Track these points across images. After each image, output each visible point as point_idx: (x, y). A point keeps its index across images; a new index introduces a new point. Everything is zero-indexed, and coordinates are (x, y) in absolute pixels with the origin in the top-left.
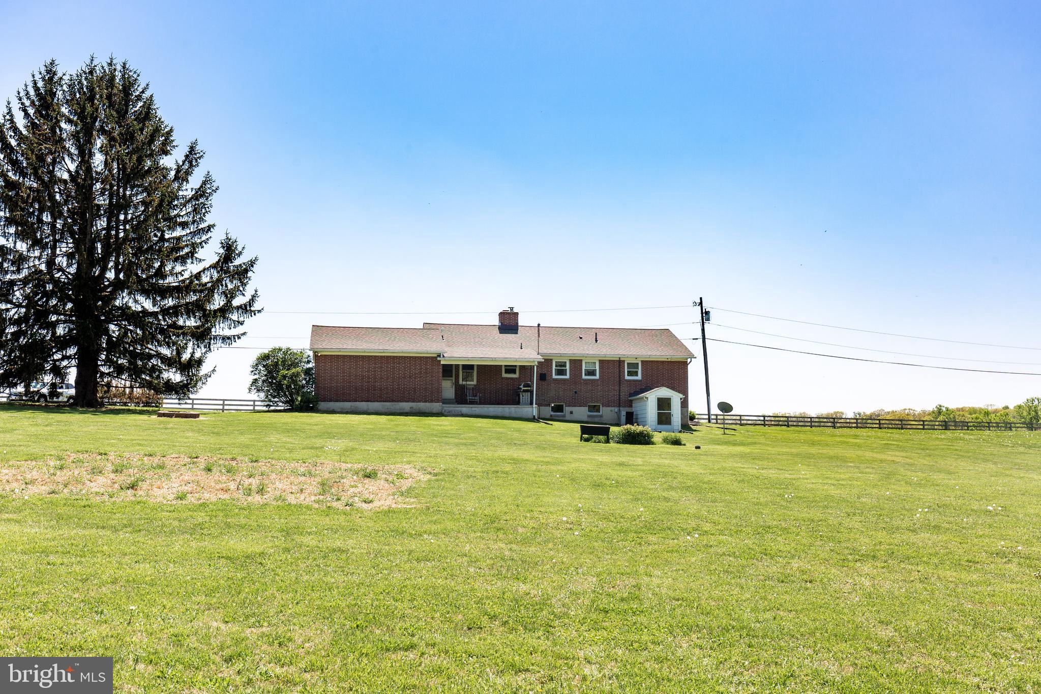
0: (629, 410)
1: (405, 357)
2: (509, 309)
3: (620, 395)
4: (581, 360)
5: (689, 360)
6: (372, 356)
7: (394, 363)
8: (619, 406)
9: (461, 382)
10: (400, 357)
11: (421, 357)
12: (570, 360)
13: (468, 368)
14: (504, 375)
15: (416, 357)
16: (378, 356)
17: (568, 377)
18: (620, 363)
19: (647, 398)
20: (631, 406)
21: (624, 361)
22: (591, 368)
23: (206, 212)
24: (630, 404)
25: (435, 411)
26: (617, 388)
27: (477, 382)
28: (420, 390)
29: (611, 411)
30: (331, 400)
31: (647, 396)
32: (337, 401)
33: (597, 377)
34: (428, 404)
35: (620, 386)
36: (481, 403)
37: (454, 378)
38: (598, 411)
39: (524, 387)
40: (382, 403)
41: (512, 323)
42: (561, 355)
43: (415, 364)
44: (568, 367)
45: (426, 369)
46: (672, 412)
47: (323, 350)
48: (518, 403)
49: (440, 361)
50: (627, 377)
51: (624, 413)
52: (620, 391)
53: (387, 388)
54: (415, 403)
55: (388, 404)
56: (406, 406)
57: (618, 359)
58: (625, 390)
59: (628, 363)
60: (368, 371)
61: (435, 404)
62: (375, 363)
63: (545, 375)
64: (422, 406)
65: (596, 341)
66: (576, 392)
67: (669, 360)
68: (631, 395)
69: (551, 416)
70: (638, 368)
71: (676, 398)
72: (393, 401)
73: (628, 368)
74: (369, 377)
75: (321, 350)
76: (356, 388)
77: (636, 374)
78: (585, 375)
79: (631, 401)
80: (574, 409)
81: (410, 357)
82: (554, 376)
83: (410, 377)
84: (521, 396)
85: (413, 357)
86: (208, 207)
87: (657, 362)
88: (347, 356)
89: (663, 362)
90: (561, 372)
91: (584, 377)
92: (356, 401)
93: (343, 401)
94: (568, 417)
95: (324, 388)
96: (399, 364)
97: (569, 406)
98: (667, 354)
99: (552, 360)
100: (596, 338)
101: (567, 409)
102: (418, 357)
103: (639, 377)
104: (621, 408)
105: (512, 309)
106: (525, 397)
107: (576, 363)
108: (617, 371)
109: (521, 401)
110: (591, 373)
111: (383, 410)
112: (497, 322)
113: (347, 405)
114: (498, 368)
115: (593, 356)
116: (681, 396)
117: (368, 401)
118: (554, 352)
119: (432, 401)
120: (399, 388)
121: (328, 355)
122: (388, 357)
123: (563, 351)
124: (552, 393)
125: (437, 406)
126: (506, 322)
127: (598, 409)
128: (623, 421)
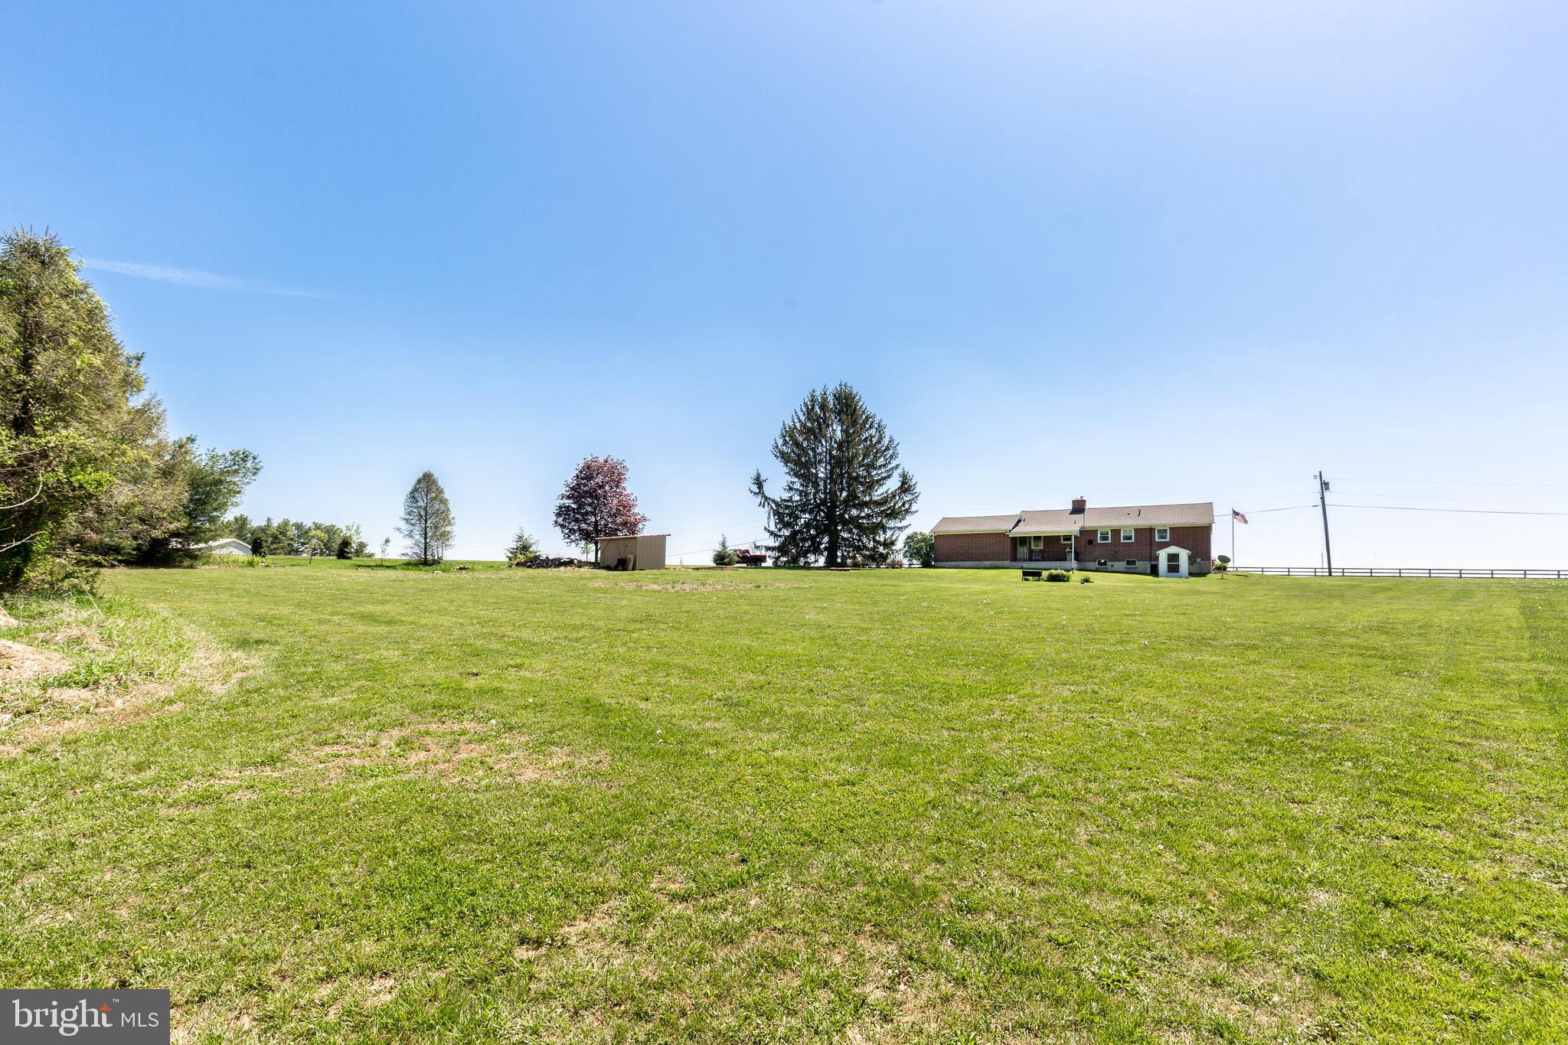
2: (1082, 498)
3: (1146, 552)
4: (1120, 530)
5: (1212, 526)
6: (966, 534)
7: (980, 538)
9: (1033, 548)
10: (982, 534)
11: (996, 533)
12: (1111, 529)
13: (1037, 538)
14: (1062, 542)
15: (992, 533)
16: (969, 534)
17: (1110, 541)
18: (1151, 530)
20: (1152, 560)
22: (1128, 534)
23: (892, 459)
24: (1157, 559)
25: (1005, 566)
26: (1148, 548)
27: (1043, 547)
28: (995, 552)
29: (1144, 564)
30: (943, 561)
31: (1161, 553)
32: (947, 561)
33: (1133, 540)
34: (1001, 562)
35: (1151, 546)
36: (1042, 560)
37: (1028, 546)
40: (973, 562)
41: (1081, 507)
42: (1104, 527)
43: (993, 538)
44: (1110, 534)
45: (998, 541)
46: (1180, 563)
47: (941, 532)
48: (1065, 560)
49: (1009, 535)
50: (1149, 539)
51: (1147, 564)
53: (976, 553)
54: (993, 562)
55: (976, 562)
56: (988, 563)
57: (1149, 528)
58: (1155, 549)
59: (1158, 530)
60: (964, 543)
62: (968, 538)
63: (1093, 540)
64: (998, 563)
65: (1130, 515)
66: (1116, 551)
67: (1193, 526)
68: (1151, 552)
69: (1096, 568)
70: (1166, 533)
71: (1183, 554)
72: (979, 560)
73: (1158, 533)
74: (965, 546)
76: (957, 553)
77: (1165, 537)
78: (1124, 539)
79: (1152, 556)
80: (1115, 564)
82: (1099, 541)
83: (990, 546)
85: (990, 533)
86: (893, 456)
87: (1183, 527)
88: (952, 535)
89: (1188, 528)
90: (1106, 538)
91: (1122, 541)
92: (957, 561)
93: (950, 561)
94: (1110, 569)
95: (939, 554)
96: (983, 538)
97: (1111, 560)
98: (1191, 521)
99: (1097, 530)
100: (1139, 514)
101: (1109, 564)
102: (994, 533)
103: (1168, 540)
104: (1147, 561)
105: (1084, 497)
106: (1069, 556)
107: (1116, 532)
108: (1149, 536)
109: (1068, 559)
110: (1128, 538)
112: (1070, 507)
113: (953, 563)
114: (1058, 537)
115: (1128, 527)
116: (1188, 552)
117: (965, 561)
118: (1101, 523)
119: (1003, 560)
120: (983, 553)
121: (941, 535)
122: (975, 534)
123: (1106, 523)
124: (1097, 553)
125: (1007, 563)
126: (1076, 507)
127: (1134, 563)
128: (1149, 571)
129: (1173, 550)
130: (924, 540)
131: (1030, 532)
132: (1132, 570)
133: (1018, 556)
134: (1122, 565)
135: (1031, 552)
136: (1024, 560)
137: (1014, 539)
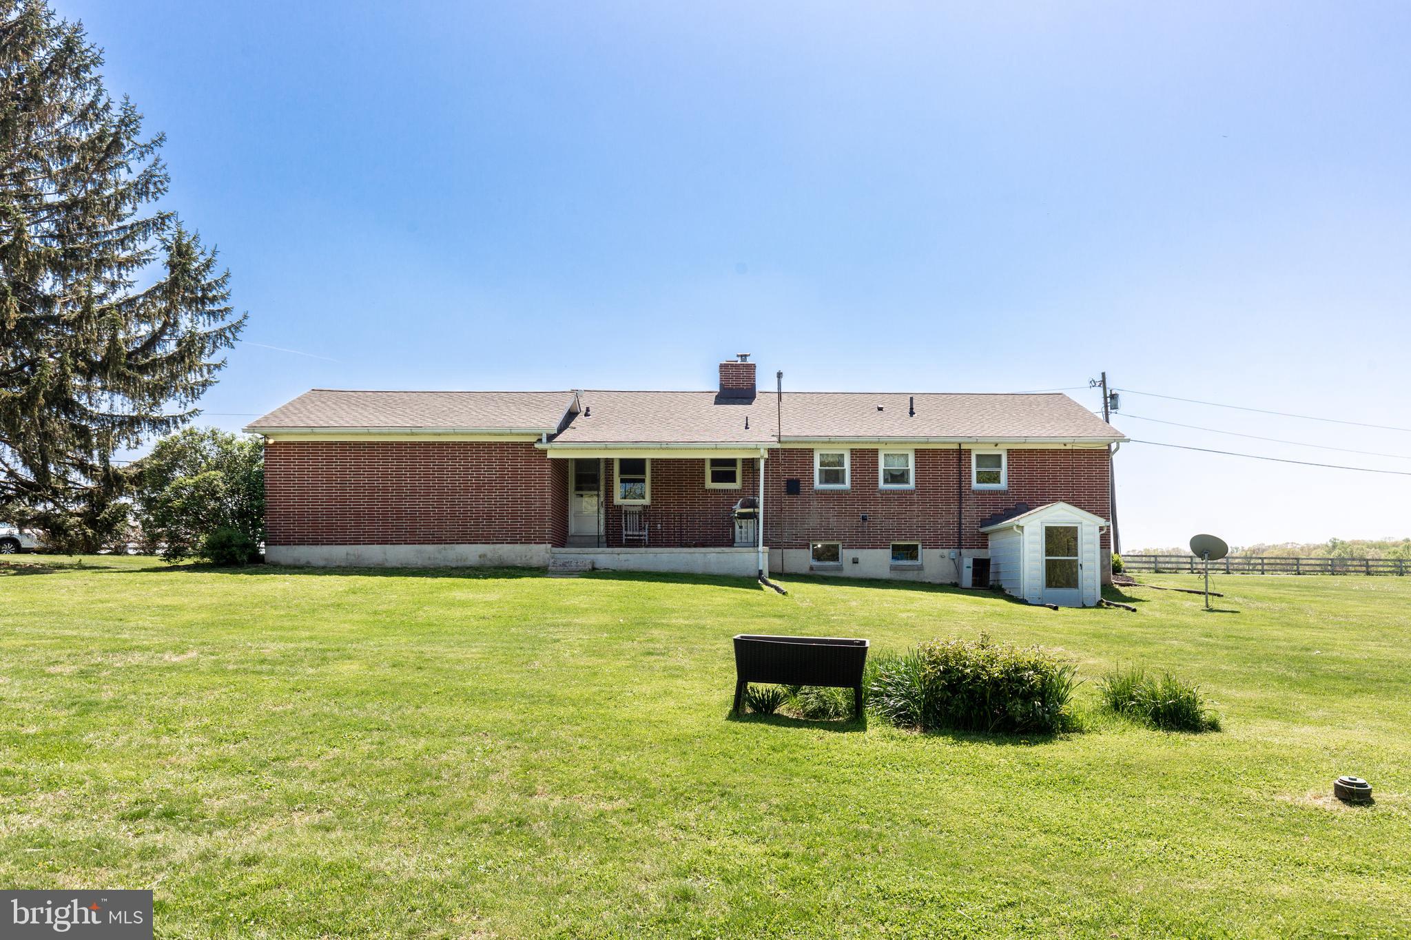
0: (980, 554)
1: (466, 444)
2: (739, 359)
3: (960, 524)
4: (875, 452)
5: (1114, 446)
6: (391, 443)
7: (441, 458)
8: (960, 546)
9: (618, 500)
10: (454, 443)
11: (502, 444)
12: (854, 452)
13: (633, 468)
14: (710, 484)
15: (490, 444)
16: (405, 443)
17: (847, 485)
18: (961, 455)
19: (1021, 528)
20: (985, 546)
21: (969, 451)
22: (897, 466)
23: (159, 190)
24: (983, 541)
25: (535, 562)
26: (954, 507)
27: (652, 499)
28: (501, 517)
29: (942, 557)
30: (301, 542)
31: (1021, 524)
32: (316, 542)
33: (911, 485)
34: (519, 548)
35: (960, 503)
36: (653, 544)
37: (602, 493)
38: (914, 557)
39: (743, 506)
40: (417, 547)
41: (744, 384)
42: (829, 441)
43: (490, 460)
44: (847, 465)
45: (515, 470)
46: (1079, 558)
47: (281, 430)
48: (731, 543)
49: (544, 452)
50: (975, 485)
51: (968, 562)
52: (960, 513)
53: (427, 513)
54: (490, 547)
55: (430, 549)
56: (471, 552)
57: (956, 447)
58: (971, 513)
59: (978, 456)
60: (385, 476)
61: (534, 547)
62: (399, 459)
63: (797, 482)
65: (912, 413)
66: (864, 519)
67: (1069, 447)
68: (985, 522)
69: (811, 568)
70: (999, 466)
71: (1088, 525)
72: (440, 541)
73: (978, 466)
74: (385, 490)
75: (275, 430)
76: (357, 514)
77: (995, 478)
78: (886, 481)
79: (985, 535)
80: (862, 554)
81: (478, 444)
82: (817, 485)
83: (478, 488)
84: (737, 527)
85: (483, 444)
86: (162, 183)
87: (1043, 451)
88: (336, 443)
89: (1055, 452)
90: (832, 476)
91: (882, 485)
92: (357, 542)
93: (330, 543)
94: (848, 570)
95: (287, 516)
96: (454, 458)
97: (850, 547)
98: (1065, 434)
99: (811, 451)
100: (912, 409)
101: (847, 555)
102: (495, 443)
103: (1003, 484)
104: (964, 551)
105: (744, 357)
106: (742, 530)
107: (865, 458)
108: (954, 471)
109: (737, 539)
110: (897, 477)
111: (420, 563)
113: (339, 552)
114: (697, 465)
115: (901, 441)
116: (1101, 522)
117: (385, 542)
118: (817, 433)
119: (528, 541)
120: (453, 513)
121: (293, 443)
122: (427, 444)
123: (835, 431)
124: (813, 521)
125: (539, 552)
126: (732, 384)
127: (909, 552)
128: (967, 578)
129: (1060, 514)
130: (227, 462)
131: (605, 446)
132: (910, 576)
133: (572, 529)
134: (878, 560)
135: (614, 515)
136: (596, 542)
137: (560, 465)
